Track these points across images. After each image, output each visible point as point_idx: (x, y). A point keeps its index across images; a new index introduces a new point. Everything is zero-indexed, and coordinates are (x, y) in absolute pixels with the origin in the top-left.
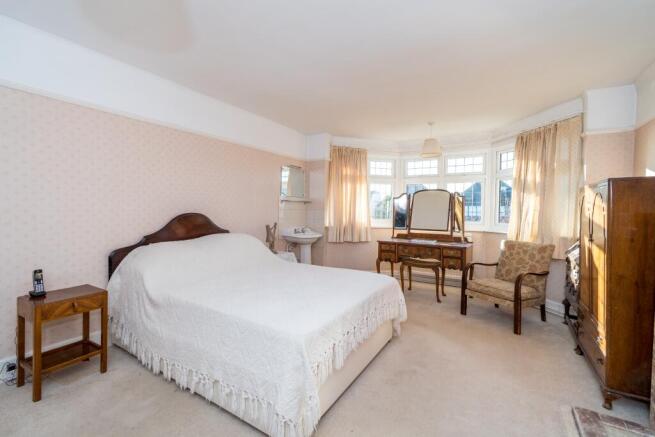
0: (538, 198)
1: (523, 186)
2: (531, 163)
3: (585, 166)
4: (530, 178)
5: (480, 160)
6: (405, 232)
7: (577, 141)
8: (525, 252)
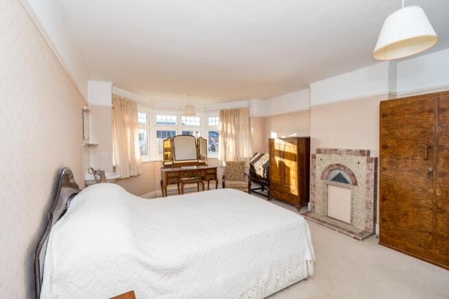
0: (234, 141)
1: (225, 135)
2: (229, 125)
3: (252, 130)
4: (229, 131)
5: (198, 119)
6: (170, 163)
7: (247, 119)
8: (235, 166)
